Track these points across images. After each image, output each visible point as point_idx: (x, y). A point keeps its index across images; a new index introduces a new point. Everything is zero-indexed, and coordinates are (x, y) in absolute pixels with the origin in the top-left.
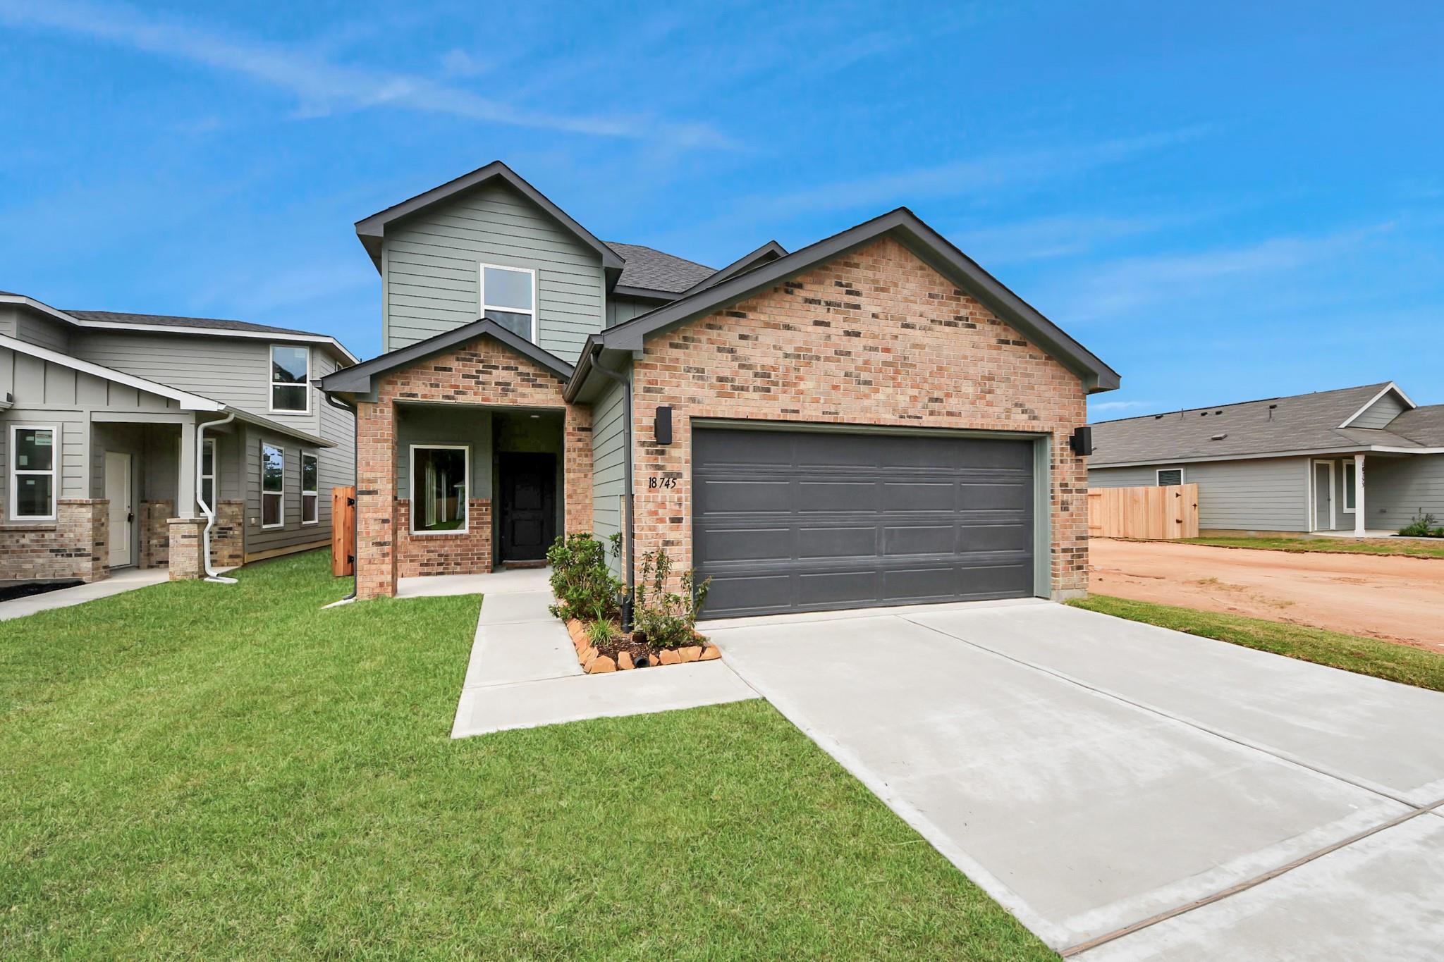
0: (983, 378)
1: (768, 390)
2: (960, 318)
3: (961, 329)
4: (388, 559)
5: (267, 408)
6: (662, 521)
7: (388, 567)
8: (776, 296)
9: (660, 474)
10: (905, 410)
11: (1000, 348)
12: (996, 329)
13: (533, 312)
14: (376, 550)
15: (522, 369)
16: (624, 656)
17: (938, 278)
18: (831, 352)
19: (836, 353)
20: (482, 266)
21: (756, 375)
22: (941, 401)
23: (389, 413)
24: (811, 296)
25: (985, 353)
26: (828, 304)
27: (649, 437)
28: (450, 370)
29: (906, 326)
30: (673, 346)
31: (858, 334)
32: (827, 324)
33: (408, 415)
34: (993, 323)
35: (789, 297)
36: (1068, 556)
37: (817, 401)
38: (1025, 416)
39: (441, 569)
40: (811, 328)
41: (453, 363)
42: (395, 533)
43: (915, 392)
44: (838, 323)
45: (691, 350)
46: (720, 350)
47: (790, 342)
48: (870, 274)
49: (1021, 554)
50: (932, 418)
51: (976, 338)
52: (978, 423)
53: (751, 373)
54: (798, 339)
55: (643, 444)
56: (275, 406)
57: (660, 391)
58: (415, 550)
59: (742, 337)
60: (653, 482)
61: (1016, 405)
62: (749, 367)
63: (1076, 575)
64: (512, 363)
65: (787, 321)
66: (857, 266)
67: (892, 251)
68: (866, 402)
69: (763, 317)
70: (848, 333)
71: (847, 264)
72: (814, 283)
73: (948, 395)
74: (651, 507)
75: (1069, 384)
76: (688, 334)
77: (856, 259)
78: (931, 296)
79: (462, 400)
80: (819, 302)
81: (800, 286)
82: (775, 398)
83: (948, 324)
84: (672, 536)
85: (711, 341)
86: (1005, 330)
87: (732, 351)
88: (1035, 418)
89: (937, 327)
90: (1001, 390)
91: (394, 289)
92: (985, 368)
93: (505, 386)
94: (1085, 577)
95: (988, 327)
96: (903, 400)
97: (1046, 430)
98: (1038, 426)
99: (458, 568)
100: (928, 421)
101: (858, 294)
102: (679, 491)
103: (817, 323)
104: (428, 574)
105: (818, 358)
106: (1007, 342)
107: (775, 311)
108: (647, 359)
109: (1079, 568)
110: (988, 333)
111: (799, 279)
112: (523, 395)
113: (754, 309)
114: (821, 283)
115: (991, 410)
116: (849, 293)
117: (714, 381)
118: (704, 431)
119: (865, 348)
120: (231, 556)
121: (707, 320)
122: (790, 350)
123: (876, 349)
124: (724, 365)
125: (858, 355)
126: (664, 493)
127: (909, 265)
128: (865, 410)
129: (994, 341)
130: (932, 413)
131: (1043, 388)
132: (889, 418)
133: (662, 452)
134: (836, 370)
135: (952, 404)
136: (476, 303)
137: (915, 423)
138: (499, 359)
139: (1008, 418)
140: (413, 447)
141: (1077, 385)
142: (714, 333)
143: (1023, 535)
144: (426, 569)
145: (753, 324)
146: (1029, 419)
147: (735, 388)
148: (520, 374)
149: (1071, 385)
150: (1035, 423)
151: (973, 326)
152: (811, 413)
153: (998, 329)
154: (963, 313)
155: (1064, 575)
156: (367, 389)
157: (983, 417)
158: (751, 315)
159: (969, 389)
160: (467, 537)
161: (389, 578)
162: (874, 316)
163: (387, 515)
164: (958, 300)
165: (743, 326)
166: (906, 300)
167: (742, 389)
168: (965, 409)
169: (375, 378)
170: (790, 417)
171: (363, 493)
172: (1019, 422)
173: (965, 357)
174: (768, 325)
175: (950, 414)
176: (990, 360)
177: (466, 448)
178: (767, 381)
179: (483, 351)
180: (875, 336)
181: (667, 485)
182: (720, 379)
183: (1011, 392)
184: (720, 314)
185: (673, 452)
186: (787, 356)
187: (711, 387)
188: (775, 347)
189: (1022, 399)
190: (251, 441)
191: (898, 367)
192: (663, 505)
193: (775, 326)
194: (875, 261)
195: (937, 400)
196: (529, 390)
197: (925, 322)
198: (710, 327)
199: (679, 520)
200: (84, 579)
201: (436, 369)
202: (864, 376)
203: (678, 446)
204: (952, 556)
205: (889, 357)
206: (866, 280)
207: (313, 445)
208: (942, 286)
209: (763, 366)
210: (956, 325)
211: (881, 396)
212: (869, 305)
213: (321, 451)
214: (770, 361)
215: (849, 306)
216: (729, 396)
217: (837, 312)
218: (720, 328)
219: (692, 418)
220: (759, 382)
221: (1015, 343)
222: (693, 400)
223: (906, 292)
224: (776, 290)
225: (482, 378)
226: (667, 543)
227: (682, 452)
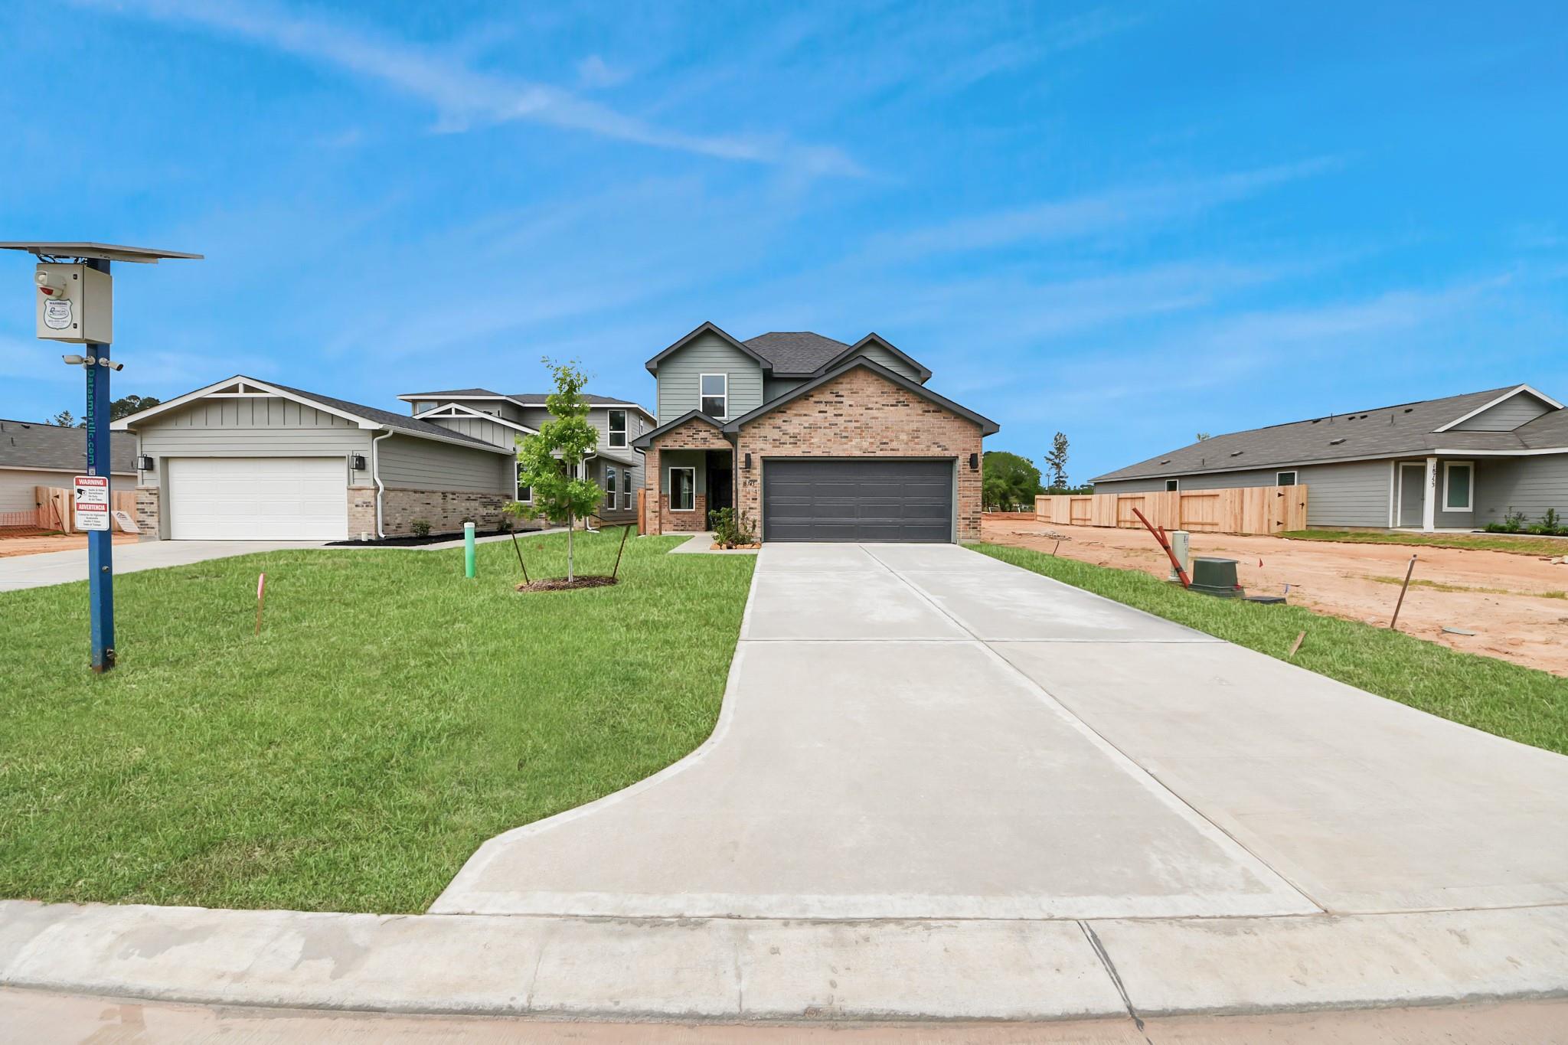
0: (913, 431)
1: (796, 443)
2: (900, 402)
3: (900, 407)
4: (658, 518)
5: (607, 446)
6: (749, 499)
7: (657, 522)
8: (800, 402)
9: (748, 480)
10: (866, 449)
11: (924, 415)
12: (921, 405)
13: (725, 396)
14: (653, 515)
15: (712, 431)
16: (724, 546)
17: (887, 384)
18: (827, 425)
19: (830, 424)
20: (701, 375)
21: (790, 437)
22: (887, 443)
23: (657, 454)
24: (817, 400)
25: (915, 418)
26: (826, 402)
27: (743, 465)
28: (681, 434)
29: (868, 409)
30: (754, 428)
31: (841, 415)
32: (826, 412)
33: (667, 455)
34: (920, 402)
35: (807, 402)
36: (967, 522)
37: (820, 447)
38: (940, 449)
39: (682, 528)
40: (818, 414)
41: (683, 431)
42: (660, 507)
43: (872, 440)
44: (831, 411)
45: (762, 429)
46: (774, 428)
47: (807, 422)
48: (849, 386)
49: (944, 520)
50: (882, 452)
51: (909, 411)
52: (909, 453)
53: (788, 436)
54: (811, 420)
55: (741, 468)
56: (611, 445)
57: (748, 446)
58: (671, 518)
59: (784, 421)
60: (745, 484)
61: (934, 443)
62: (787, 434)
63: (972, 533)
64: (708, 429)
65: (805, 412)
66: (841, 383)
67: (861, 375)
68: (845, 446)
69: (794, 412)
70: (835, 415)
71: (837, 383)
72: (819, 394)
73: (892, 441)
74: (744, 494)
75: (970, 430)
76: (760, 422)
77: (841, 380)
78: (882, 393)
79: (686, 447)
80: (821, 402)
81: (812, 396)
82: (799, 447)
83: (892, 406)
84: (753, 505)
85: (770, 425)
86: (928, 405)
87: (779, 428)
88: (946, 450)
89: (886, 408)
90: (924, 436)
91: (662, 392)
92: (915, 426)
93: (705, 439)
94: (978, 533)
95: (916, 405)
96: (865, 444)
97: (953, 455)
98: (947, 454)
99: (690, 528)
100: (879, 454)
101: (842, 396)
102: (756, 487)
103: (820, 412)
104: (677, 530)
105: (821, 428)
106: (929, 412)
107: (799, 408)
108: (743, 434)
109: (974, 528)
110: (917, 408)
111: (811, 393)
112: (713, 444)
113: (790, 409)
114: (823, 393)
115: (917, 446)
116: (837, 396)
117: (771, 441)
118: (768, 462)
119: (845, 421)
120: (596, 522)
121: (769, 416)
122: (807, 425)
123: (851, 421)
124: (776, 434)
125: (841, 425)
126: (750, 488)
127: (870, 380)
128: (844, 450)
129: (920, 412)
130: (881, 450)
131: (952, 433)
132: (857, 453)
133: (749, 472)
134: (830, 433)
135: (894, 445)
136: (699, 394)
137: (872, 455)
138: (702, 427)
139: (928, 450)
140: (670, 468)
141: (976, 430)
142: (771, 421)
143: (946, 511)
144: (676, 528)
145: (789, 416)
146: (942, 450)
147: (780, 443)
148: (711, 434)
149: (971, 431)
150: (946, 452)
151: (908, 405)
152: (817, 452)
153: (923, 405)
154: (902, 399)
155: (963, 531)
156: (649, 445)
157: (912, 450)
158: (788, 412)
159: (904, 437)
160: (694, 513)
161: (658, 527)
162: (850, 406)
163: (657, 499)
164: (899, 393)
165: (785, 417)
166: (868, 396)
167: (784, 443)
168: (902, 447)
169: (652, 440)
170: (806, 455)
171: (648, 490)
172: (935, 452)
173: (902, 421)
174: (796, 415)
175: (892, 450)
176: (917, 422)
177: (694, 468)
178: (795, 440)
179: (695, 424)
180: (851, 415)
181: (751, 485)
182: (774, 440)
183: (930, 436)
184: (774, 412)
185: (754, 471)
186: (805, 428)
187: (770, 443)
188: (799, 425)
189: (937, 440)
190: (603, 466)
191: (863, 429)
192: (749, 493)
193: (800, 415)
194: (851, 380)
195: (885, 443)
196: (716, 441)
197: (878, 406)
198: (770, 418)
199: (756, 499)
200: (543, 528)
201: (676, 433)
202: (844, 434)
203: (755, 469)
204: (898, 520)
205: (858, 425)
206: (846, 390)
207: (629, 466)
208: (888, 387)
209: (794, 434)
210: (897, 406)
211: (853, 443)
212: (847, 401)
213: (633, 469)
214: (797, 431)
215: (836, 402)
216: (779, 447)
217: (830, 406)
218: (774, 418)
219: (761, 457)
220: (792, 440)
221: (933, 412)
222: (762, 449)
223: (868, 393)
224: (800, 399)
225: (695, 436)
226: (750, 508)
227: (757, 472)
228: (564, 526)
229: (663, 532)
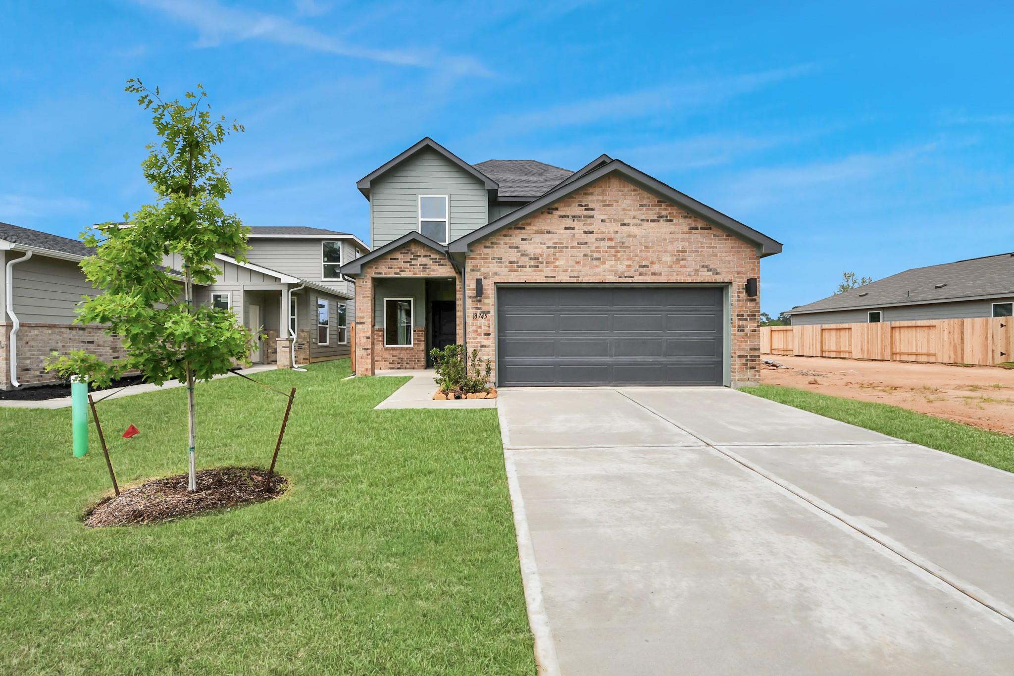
0: (678, 251)
1: (537, 267)
2: (662, 217)
3: (662, 222)
4: (370, 357)
5: (321, 278)
6: (480, 335)
7: (369, 361)
8: (542, 216)
9: (479, 312)
10: (623, 273)
11: (690, 233)
12: (688, 221)
13: (446, 220)
14: (364, 352)
15: (433, 256)
16: (451, 395)
17: (646, 195)
18: (575, 244)
19: (578, 244)
20: (420, 196)
21: (531, 259)
22: (648, 267)
23: (369, 283)
24: (563, 214)
25: (680, 236)
26: (573, 217)
27: (473, 293)
28: (397, 259)
29: (624, 225)
30: (486, 247)
31: (592, 232)
32: (573, 228)
33: (380, 284)
34: (686, 217)
35: (550, 216)
36: (744, 360)
37: (566, 271)
38: (711, 273)
39: (399, 366)
40: (563, 231)
41: (399, 256)
42: (373, 344)
43: (630, 262)
44: (579, 227)
45: (495, 249)
46: (510, 247)
47: (550, 240)
48: (600, 197)
49: (715, 359)
50: (641, 277)
51: (673, 228)
52: (674, 278)
53: (527, 258)
54: (555, 238)
55: (470, 297)
56: (325, 277)
57: (479, 270)
58: (387, 355)
59: (523, 240)
60: (475, 316)
61: (703, 266)
62: (527, 255)
63: (749, 373)
64: (428, 253)
65: (549, 229)
66: (592, 194)
67: (615, 184)
68: (597, 270)
69: (534, 228)
70: (585, 232)
71: (585, 194)
72: (565, 206)
73: (652, 263)
74: (474, 328)
75: (745, 251)
76: (493, 241)
77: (591, 190)
78: (640, 205)
79: (403, 275)
80: (568, 217)
81: (557, 209)
82: (541, 271)
83: (653, 221)
84: (485, 342)
85: (506, 243)
86: (695, 221)
87: (517, 247)
88: (717, 274)
89: (645, 223)
90: (691, 258)
91: (375, 214)
92: (680, 245)
93: (424, 266)
94: (757, 374)
95: (682, 220)
96: (621, 268)
97: (726, 281)
98: (719, 279)
99: (408, 366)
100: (638, 279)
101: (592, 209)
102: (489, 320)
103: (566, 228)
104: (393, 368)
105: (567, 247)
106: (696, 228)
107: (542, 224)
108: (472, 255)
109: (752, 368)
110: (681, 224)
111: (556, 206)
112: (434, 270)
113: (529, 224)
114: (569, 206)
115: (683, 270)
116: (586, 210)
117: (507, 264)
118: (503, 290)
119: (596, 240)
120: (304, 359)
121: (504, 233)
122: (550, 244)
123: (604, 240)
124: (514, 255)
125: (593, 244)
126: (481, 321)
127: (626, 189)
128: (596, 274)
129: (686, 229)
130: (641, 274)
131: (724, 255)
132: (611, 278)
133: (480, 301)
134: (579, 254)
135: (656, 268)
136: (417, 218)
137: (630, 280)
138: (421, 251)
139: (696, 274)
140: (385, 299)
141: (753, 251)
142: (507, 239)
143: (716, 347)
144: (392, 366)
145: (529, 232)
146: (713, 274)
147: (518, 267)
148: (432, 259)
149: (747, 252)
150: (717, 277)
151: (671, 221)
152: (563, 277)
153: (689, 221)
154: (664, 213)
155: (739, 372)
156: (359, 272)
157: (677, 275)
158: (528, 228)
159: (667, 258)
160: (412, 349)
161: (370, 366)
162: (602, 221)
163: (369, 335)
164: (661, 206)
165: (523, 234)
166: (624, 210)
167: (523, 267)
168: (665, 270)
169: (363, 266)
170: (549, 280)
171: (358, 323)
172: (705, 277)
173: (665, 240)
174: (537, 232)
175: (654, 274)
176: (683, 240)
177: (412, 299)
178: (536, 262)
179: (413, 248)
180: (603, 232)
181: (482, 317)
182: (511, 262)
183: (699, 259)
184: (510, 228)
185: (486, 301)
186: (548, 247)
187: (506, 266)
188: (541, 243)
189: (707, 263)
190: (312, 298)
191: (617, 250)
192: (480, 327)
193: (542, 232)
194: (603, 190)
195: (644, 266)
196: (437, 267)
197: (636, 221)
198: (505, 236)
199: (489, 335)
200: (242, 367)
201: (391, 259)
202: (596, 255)
203: (488, 297)
204: (660, 359)
205: (612, 244)
206: (598, 201)
207: (344, 298)
208: (648, 199)
209: (534, 254)
210: (658, 221)
211: (607, 266)
212: (598, 215)
213: (348, 302)
214: (538, 251)
215: (586, 217)
216: (516, 271)
217: (579, 221)
218: (511, 236)
219: (495, 283)
220: (532, 263)
221: (702, 228)
222: (496, 274)
223: (624, 205)
224: (542, 213)
225: (413, 262)
226: (482, 346)
227: (490, 301)
228: (269, 364)
229: (377, 372)
